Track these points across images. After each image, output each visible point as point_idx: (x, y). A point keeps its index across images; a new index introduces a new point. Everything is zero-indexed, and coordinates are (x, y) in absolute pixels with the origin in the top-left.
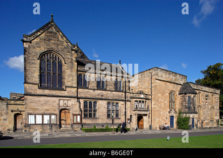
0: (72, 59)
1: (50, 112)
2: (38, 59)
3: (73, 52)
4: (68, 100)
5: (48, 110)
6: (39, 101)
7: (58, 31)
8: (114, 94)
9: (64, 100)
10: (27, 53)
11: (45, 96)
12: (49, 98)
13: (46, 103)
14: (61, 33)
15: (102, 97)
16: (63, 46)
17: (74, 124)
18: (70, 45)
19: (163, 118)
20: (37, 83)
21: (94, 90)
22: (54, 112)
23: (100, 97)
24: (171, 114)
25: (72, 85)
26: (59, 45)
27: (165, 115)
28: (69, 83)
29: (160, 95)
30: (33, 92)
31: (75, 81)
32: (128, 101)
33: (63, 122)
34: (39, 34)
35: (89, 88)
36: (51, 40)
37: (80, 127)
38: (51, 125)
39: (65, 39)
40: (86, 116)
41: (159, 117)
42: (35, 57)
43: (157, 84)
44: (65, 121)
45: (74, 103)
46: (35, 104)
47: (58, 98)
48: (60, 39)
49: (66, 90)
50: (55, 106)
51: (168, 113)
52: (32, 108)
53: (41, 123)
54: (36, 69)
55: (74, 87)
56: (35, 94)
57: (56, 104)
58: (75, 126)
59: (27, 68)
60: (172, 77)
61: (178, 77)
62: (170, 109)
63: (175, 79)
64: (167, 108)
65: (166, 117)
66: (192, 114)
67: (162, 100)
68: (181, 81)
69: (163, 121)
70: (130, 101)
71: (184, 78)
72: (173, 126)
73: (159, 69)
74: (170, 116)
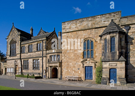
0: (19, 40)
2: (10, 44)
3: (19, 36)
5: (12, 66)
10: (7, 43)
16: (16, 35)
18: (18, 33)
20: (9, 55)
21: (27, 53)
30: (8, 59)
31: (19, 51)
36: (13, 34)
38: (12, 73)
45: (19, 62)
49: (16, 56)
51: (80, 64)
54: (9, 49)
55: (19, 54)
60: (87, 23)
61: (97, 19)
62: (85, 59)
63: (93, 23)
64: (80, 58)
65: (77, 68)
66: (108, 63)
67: (72, 51)
68: (106, 22)
69: (74, 72)
70: (46, 57)
71: (114, 16)
72: (91, 78)
73: (66, 23)
74: (85, 66)
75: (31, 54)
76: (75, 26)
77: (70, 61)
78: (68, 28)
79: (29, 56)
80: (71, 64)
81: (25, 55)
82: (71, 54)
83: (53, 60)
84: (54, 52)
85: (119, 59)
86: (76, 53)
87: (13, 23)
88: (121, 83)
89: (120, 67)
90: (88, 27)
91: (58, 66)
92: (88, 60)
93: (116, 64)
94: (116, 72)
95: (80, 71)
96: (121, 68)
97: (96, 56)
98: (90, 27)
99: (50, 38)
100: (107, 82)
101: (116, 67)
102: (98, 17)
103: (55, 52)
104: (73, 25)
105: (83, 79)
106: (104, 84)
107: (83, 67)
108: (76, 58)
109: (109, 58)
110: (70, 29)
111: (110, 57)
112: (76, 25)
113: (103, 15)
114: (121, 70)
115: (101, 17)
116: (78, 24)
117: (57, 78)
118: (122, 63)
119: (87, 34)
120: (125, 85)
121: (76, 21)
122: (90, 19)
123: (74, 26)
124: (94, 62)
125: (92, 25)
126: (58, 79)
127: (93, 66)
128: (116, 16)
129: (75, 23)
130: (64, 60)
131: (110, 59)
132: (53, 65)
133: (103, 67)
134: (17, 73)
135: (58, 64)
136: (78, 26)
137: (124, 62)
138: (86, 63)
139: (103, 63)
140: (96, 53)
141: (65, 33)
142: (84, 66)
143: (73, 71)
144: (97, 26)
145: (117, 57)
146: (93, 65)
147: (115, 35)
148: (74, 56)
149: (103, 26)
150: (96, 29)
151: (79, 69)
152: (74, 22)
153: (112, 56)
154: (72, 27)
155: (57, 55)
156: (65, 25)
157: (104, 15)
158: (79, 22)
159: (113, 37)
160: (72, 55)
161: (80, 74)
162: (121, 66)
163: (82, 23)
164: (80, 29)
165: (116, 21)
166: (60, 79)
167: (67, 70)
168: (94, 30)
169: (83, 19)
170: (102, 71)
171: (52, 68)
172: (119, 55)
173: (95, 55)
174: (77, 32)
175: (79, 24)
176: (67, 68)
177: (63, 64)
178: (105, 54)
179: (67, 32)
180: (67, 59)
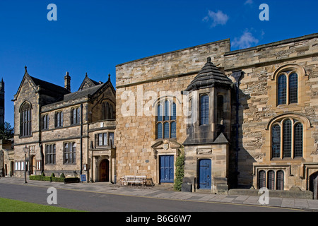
0: (36, 103)
3: (37, 94)
6: (20, 150)
8: (70, 131)
10: (15, 110)
15: (59, 137)
18: (35, 88)
19: (138, 161)
20: (19, 134)
21: (53, 130)
26: (29, 92)
28: (35, 128)
30: (17, 142)
31: (38, 125)
32: (84, 137)
35: (49, 128)
36: (26, 90)
37: (40, 174)
39: (32, 84)
42: (18, 111)
45: (37, 149)
46: (18, 153)
47: (29, 145)
49: (32, 136)
55: (37, 132)
58: (37, 173)
60: (164, 66)
61: (184, 57)
62: (159, 140)
63: (175, 65)
64: (149, 139)
65: (144, 158)
66: (196, 147)
67: (134, 125)
68: (199, 64)
69: (138, 168)
70: (88, 137)
71: (216, 50)
72: (171, 180)
73: (124, 66)
74: (160, 156)
75: (61, 131)
76: (141, 72)
77: (131, 144)
78: (127, 76)
79: (56, 135)
80: (132, 151)
81: (48, 134)
82: (132, 130)
83: (101, 143)
84: (102, 126)
85: (214, 140)
86: (143, 129)
87: (26, 68)
88: (218, 187)
89: (218, 156)
90: (166, 73)
91: (110, 155)
92: (165, 141)
93: (210, 150)
94: (209, 166)
95: (150, 165)
96: (219, 158)
97: (181, 135)
98: (170, 74)
99: (97, 97)
100: (193, 187)
101: (211, 156)
102: (185, 52)
103: (105, 126)
104: (138, 71)
105: (156, 182)
106: (187, 190)
107: (156, 157)
108: (142, 139)
109: (196, 137)
110: (130, 80)
111: (198, 136)
112: (143, 70)
113: (194, 48)
114: (219, 163)
115: (190, 53)
116: (146, 69)
117: (108, 181)
118: (220, 148)
119: (163, 89)
120: (226, 192)
121: (142, 62)
122: (169, 58)
124: (176, 146)
125: (173, 70)
126: (110, 183)
127: (175, 154)
128: (219, 49)
129: (141, 65)
130: (119, 142)
131: (199, 139)
132: (101, 153)
133: (186, 156)
134: (34, 173)
135: (109, 153)
136: (147, 72)
137: (225, 145)
138: (162, 148)
139: (186, 147)
140: (180, 128)
141: (121, 87)
142: (158, 154)
143: (137, 165)
144: (182, 72)
145: (211, 136)
146: (174, 152)
147: (208, 91)
148: (139, 134)
149: (194, 71)
150: (182, 78)
151: (147, 161)
152: (140, 63)
153: (202, 134)
154: (135, 74)
155: (109, 133)
156: (121, 72)
157: (196, 49)
158: (148, 64)
159: (205, 94)
160: (135, 133)
161: (150, 171)
162: (219, 154)
163: (155, 65)
165: (220, 60)
166: (113, 183)
167: (125, 165)
168: (176, 79)
169: (157, 58)
170: (184, 164)
171: (100, 159)
172: (214, 132)
173: (178, 131)
174: (145, 84)
175: (149, 69)
176: (126, 159)
177: (117, 152)
178: (191, 130)
179: (126, 86)
180: (126, 141)
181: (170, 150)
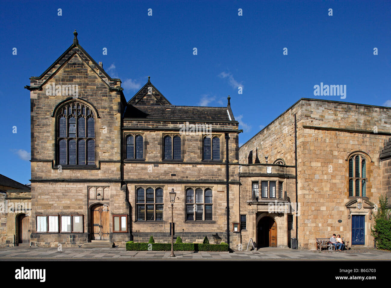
0: (111, 108)
1: (72, 210)
2: (53, 116)
3: (114, 93)
4: (104, 187)
5: (69, 207)
6: (55, 191)
7: (86, 60)
8: (200, 170)
9: (97, 187)
10: (35, 108)
11: (63, 181)
12: (71, 186)
13: (66, 193)
14: (91, 63)
15: (174, 178)
16: (95, 85)
17: (115, 233)
18: (108, 82)
19: (330, 221)
20: (51, 159)
21: (156, 164)
22: (78, 211)
23: (168, 177)
24: (354, 212)
25: (111, 158)
26: (87, 84)
27: (334, 212)
28: (107, 154)
29: (319, 164)
30: (44, 176)
31: (117, 150)
32: (233, 183)
33: (97, 229)
34: (54, 71)
35: (147, 160)
36: (75, 77)
37: (127, 239)
38: (73, 235)
39: (98, 72)
40: (140, 217)
41: (316, 217)
42: (48, 113)
43: (308, 139)
44: (101, 227)
45: (114, 192)
46: (47, 197)
47: (86, 185)
48: (90, 73)
49: (99, 169)
50: (81, 200)
51: (343, 209)
52: (42, 205)
53: (57, 230)
54: (49, 134)
55: (115, 162)
56: (48, 178)
57: (82, 196)
58: (117, 238)
59: (36, 134)
60: (357, 117)
62: (351, 198)
63: (367, 120)
64: (342, 196)
65: (337, 218)
67: (325, 177)
68: (387, 125)
69: (329, 229)
70: (240, 184)
72: (362, 242)
74: (352, 216)
77: (322, 201)
78: (317, 116)
80: (323, 208)
82: (323, 184)
84: (269, 172)
86: (335, 184)
90: (359, 126)
92: (359, 200)
95: (343, 226)
97: (372, 194)
98: (363, 129)
102: (376, 109)
104: (329, 114)
107: (349, 217)
108: (335, 195)
110: (321, 122)
112: (336, 115)
115: (380, 112)
116: (339, 115)
119: (356, 143)
121: (335, 105)
122: (362, 110)
123: (332, 117)
124: (368, 206)
125: (366, 125)
127: (367, 214)
129: (334, 109)
136: (340, 119)
138: (355, 207)
140: (371, 187)
143: (328, 225)
148: (331, 189)
149: (383, 131)
150: (372, 136)
151: (340, 221)
152: (332, 105)
154: (326, 117)
155: (279, 182)
156: (309, 108)
158: (341, 110)
160: (327, 188)
161: (343, 232)
163: (348, 113)
164: (343, 127)
167: (314, 225)
168: (368, 135)
169: (350, 106)
173: (370, 191)
174: (338, 133)
175: (342, 116)
180: (316, 196)
181: (362, 210)
